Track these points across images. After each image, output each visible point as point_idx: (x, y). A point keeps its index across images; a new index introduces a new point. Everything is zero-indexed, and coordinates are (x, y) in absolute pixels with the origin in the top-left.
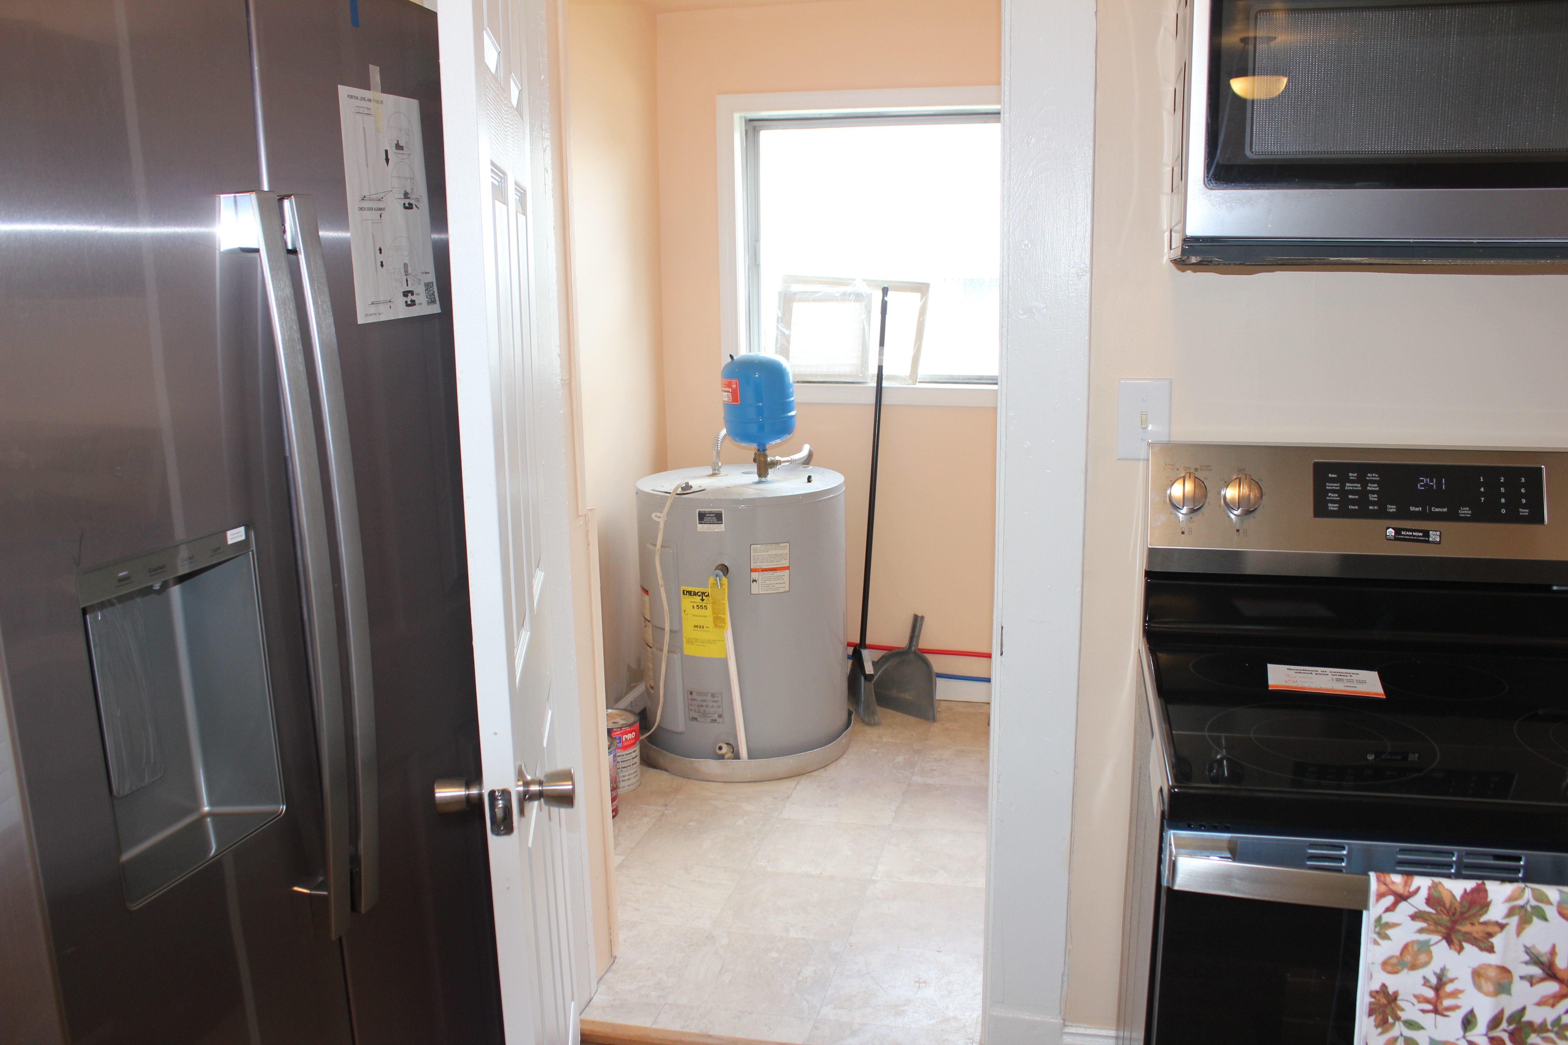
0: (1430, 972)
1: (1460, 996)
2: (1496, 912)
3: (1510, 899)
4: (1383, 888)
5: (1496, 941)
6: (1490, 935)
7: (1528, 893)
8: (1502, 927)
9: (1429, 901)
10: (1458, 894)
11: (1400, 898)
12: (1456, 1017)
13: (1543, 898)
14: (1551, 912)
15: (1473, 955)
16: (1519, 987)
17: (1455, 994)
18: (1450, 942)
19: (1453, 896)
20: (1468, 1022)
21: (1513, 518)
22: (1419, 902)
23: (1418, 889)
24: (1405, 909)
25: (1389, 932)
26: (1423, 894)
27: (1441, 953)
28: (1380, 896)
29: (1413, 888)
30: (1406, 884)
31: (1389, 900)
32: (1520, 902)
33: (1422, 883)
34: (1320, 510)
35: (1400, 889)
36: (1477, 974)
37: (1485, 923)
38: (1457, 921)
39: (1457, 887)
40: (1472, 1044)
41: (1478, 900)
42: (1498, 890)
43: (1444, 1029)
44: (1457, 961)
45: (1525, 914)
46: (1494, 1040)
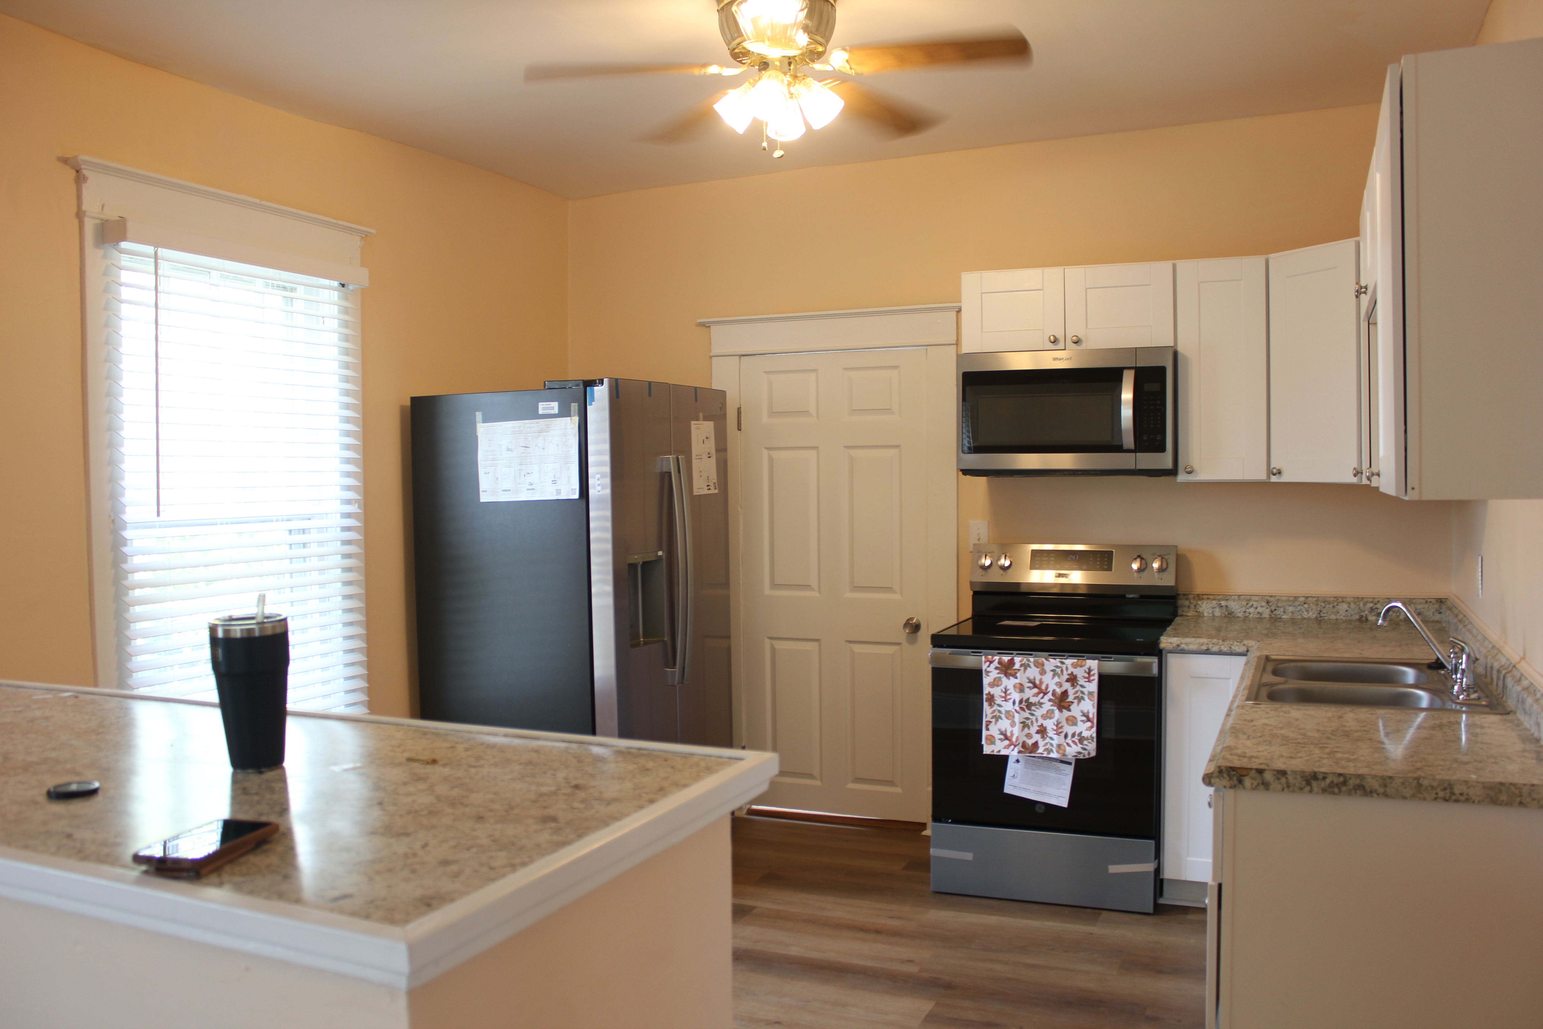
0: (1002, 687)
1: (1011, 694)
2: (1017, 666)
3: (1021, 661)
4: (986, 660)
5: (1018, 675)
6: (1016, 673)
7: (1025, 659)
8: (1019, 670)
9: (1000, 662)
10: (1006, 660)
11: (991, 662)
12: (1011, 702)
13: (1029, 661)
14: (1032, 665)
15: (1013, 681)
16: (1027, 690)
17: (1010, 694)
18: (1006, 677)
20: (1014, 703)
21: (1101, 568)
22: (996, 664)
24: (993, 666)
25: (989, 674)
26: (997, 661)
27: (1004, 679)
28: (986, 662)
29: (994, 659)
30: (992, 658)
31: (988, 663)
32: (1023, 662)
33: (997, 658)
34: (1033, 567)
35: (990, 660)
36: (1015, 687)
37: (1014, 670)
38: (1007, 669)
39: (1006, 658)
40: (1016, 710)
41: (1011, 662)
42: (1017, 660)
43: (1008, 706)
44: (1009, 683)
45: (1025, 666)
46: (1021, 708)
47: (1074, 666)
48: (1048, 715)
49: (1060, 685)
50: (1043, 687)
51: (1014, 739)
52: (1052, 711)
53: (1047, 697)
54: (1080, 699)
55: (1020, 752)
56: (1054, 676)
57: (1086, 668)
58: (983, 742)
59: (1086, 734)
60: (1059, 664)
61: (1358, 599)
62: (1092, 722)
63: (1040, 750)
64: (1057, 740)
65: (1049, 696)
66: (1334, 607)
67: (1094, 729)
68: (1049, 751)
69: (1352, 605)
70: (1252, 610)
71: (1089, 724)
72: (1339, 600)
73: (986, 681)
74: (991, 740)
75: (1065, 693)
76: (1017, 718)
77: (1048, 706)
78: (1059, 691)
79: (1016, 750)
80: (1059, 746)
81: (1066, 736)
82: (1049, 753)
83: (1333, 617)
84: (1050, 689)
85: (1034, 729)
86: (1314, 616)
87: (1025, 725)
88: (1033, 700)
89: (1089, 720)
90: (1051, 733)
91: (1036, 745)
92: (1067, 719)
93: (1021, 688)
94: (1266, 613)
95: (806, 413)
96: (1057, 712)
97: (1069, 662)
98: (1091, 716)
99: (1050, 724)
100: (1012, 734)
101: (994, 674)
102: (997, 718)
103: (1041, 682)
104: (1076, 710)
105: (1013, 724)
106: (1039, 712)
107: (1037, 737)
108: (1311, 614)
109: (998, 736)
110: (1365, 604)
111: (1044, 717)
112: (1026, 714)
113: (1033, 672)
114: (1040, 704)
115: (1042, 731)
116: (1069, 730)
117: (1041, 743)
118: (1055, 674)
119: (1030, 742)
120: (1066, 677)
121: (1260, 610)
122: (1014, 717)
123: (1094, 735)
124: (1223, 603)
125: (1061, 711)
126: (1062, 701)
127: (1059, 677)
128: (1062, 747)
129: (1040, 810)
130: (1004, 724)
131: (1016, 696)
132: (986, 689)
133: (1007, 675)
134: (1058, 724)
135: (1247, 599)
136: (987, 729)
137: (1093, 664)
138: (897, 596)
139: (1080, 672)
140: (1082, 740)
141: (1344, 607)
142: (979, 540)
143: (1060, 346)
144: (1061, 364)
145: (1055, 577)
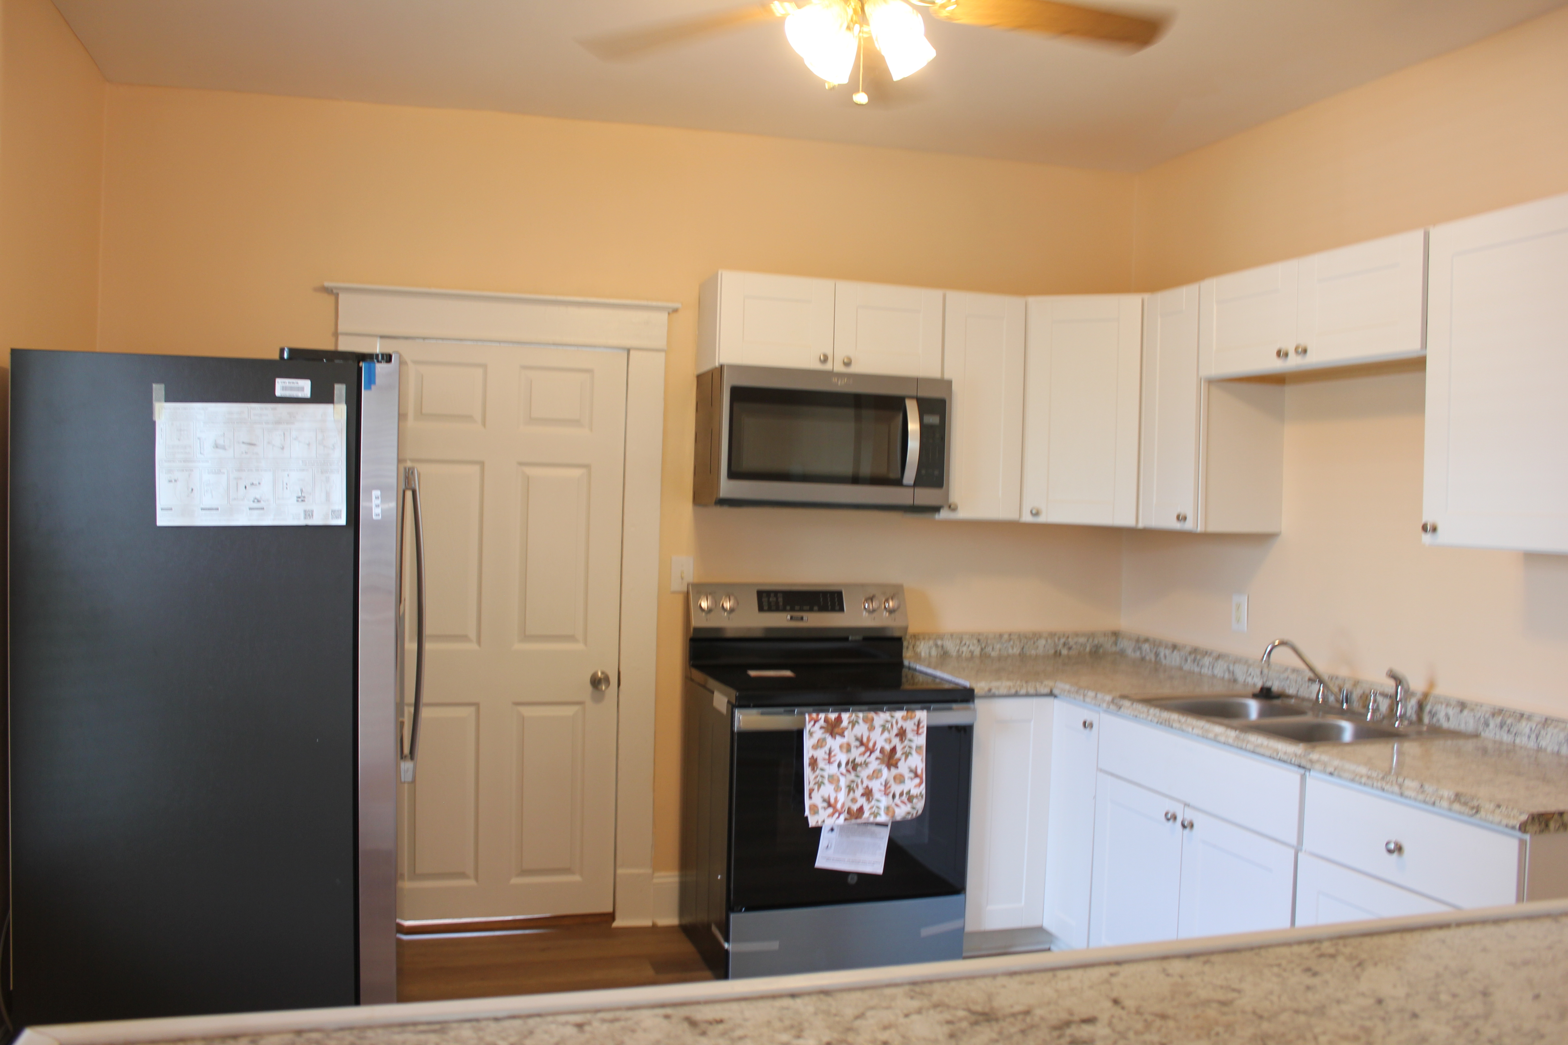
0: (826, 749)
1: (837, 756)
2: (845, 723)
3: (848, 718)
4: (810, 719)
5: (846, 733)
6: (844, 732)
7: (854, 716)
8: (847, 728)
9: (825, 721)
10: (833, 719)
11: (815, 721)
12: (836, 764)
13: (857, 717)
14: (861, 721)
15: (839, 740)
16: (853, 750)
17: (835, 755)
18: (832, 736)
20: (839, 765)
21: (833, 610)
22: (822, 722)
23: (821, 718)
24: (818, 725)
25: (812, 735)
26: (823, 720)
27: (829, 740)
28: (809, 722)
29: (818, 718)
30: (817, 716)
31: (812, 723)
32: (851, 719)
33: (822, 716)
34: (761, 609)
35: (815, 718)
36: (841, 747)
37: (842, 728)
38: (833, 729)
39: (833, 716)
40: (842, 774)
41: (839, 720)
42: (845, 716)
43: (833, 769)
44: (834, 743)
45: (853, 723)
46: (848, 771)
47: (904, 719)
48: (876, 775)
49: (889, 741)
50: (871, 745)
51: (839, 806)
52: (880, 771)
53: (873, 756)
54: (907, 755)
55: (846, 819)
56: (883, 732)
57: (916, 720)
58: (807, 813)
59: (914, 792)
60: (889, 718)
61: (1052, 635)
62: (921, 779)
63: (866, 814)
64: (884, 801)
65: (877, 753)
66: (1034, 643)
67: (924, 785)
68: (876, 815)
69: (1049, 641)
70: (965, 649)
71: (917, 781)
72: (1035, 636)
73: (808, 743)
74: (815, 810)
75: (894, 750)
76: (843, 782)
77: (874, 764)
78: (888, 748)
79: (842, 817)
80: (888, 809)
81: (894, 796)
82: (875, 816)
83: (1033, 652)
84: (878, 747)
85: (860, 791)
86: (1018, 652)
87: (850, 789)
88: (859, 760)
89: (916, 775)
90: (877, 795)
91: (861, 810)
92: (895, 778)
93: (848, 748)
94: (977, 652)
95: (468, 418)
96: (885, 771)
97: (899, 715)
98: (919, 772)
99: (876, 786)
100: (836, 800)
101: (818, 734)
102: (819, 784)
103: (869, 739)
104: (903, 768)
105: (838, 789)
106: (864, 773)
107: (862, 801)
108: (1015, 650)
109: (821, 805)
110: (1059, 639)
111: (870, 778)
112: (852, 776)
113: (861, 729)
114: (866, 764)
115: (868, 794)
116: (897, 789)
117: (866, 808)
118: (884, 729)
119: (855, 807)
120: (895, 731)
121: (971, 648)
122: (839, 781)
123: (924, 792)
124: (939, 643)
125: (889, 768)
126: (890, 759)
127: (889, 732)
128: (891, 809)
129: (852, 880)
130: (827, 790)
131: (843, 758)
132: (808, 753)
133: (833, 734)
134: (886, 785)
135: (960, 638)
136: (810, 797)
137: (922, 715)
138: (579, 646)
139: (909, 726)
140: (910, 799)
141: (1042, 642)
142: (682, 579)
143: (828, 367)
144: (840, 386)
145: (787, 620)
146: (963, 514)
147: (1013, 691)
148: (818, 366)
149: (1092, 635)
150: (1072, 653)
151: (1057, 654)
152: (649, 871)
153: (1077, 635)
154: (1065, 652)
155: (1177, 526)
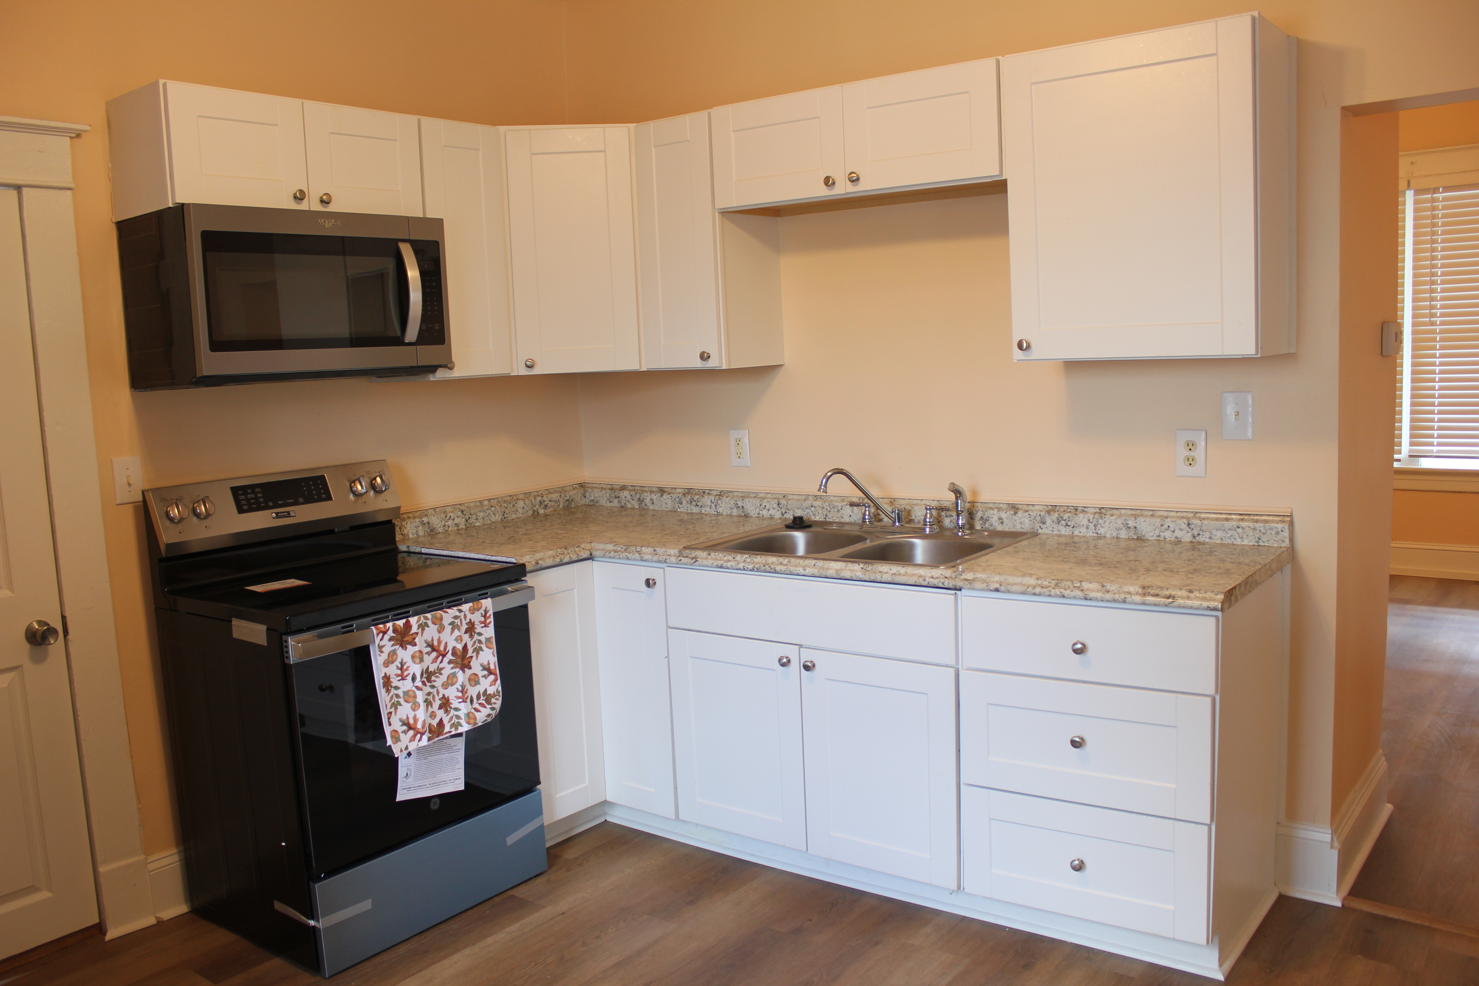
0: (397, 663)
1: (409, 669)
2: (414, 629)
3: (418, 622)
4: (378, 631)
5: (416, 641)
6: (414, 639)
7: (422, 618)
8: (417, 633)
9: (394, 631)
11: (385, 633)
12: (410, 678)
13: (427, 619)
14: (430, 623)
15: (411, 649)
16: (425, 657)
17: (407, 669)
18: (402, 647)
19: (400, 626)
20: (414, 679)
21: (320, 500)
22: (390, 633)
23: (389, 628)
24: (387, 637)
25: (383, 649)
26: (391, 629)
27: (400, 652)
28: (378, 634)
29: (387, 628)
30: (385, 627)
31: (381, 635)
32: (420, 622)
33: (389, 625)
34: (241, 511)
35: (383, 629)
36: (413, 657)
37: (412, 634)
38: (403, 638)
39: (401, 623)
40: (418, 688)
41: (408, 625)
42: (413, 620)
43: (407, 685)
44: (405, 654)
45: (423, 627)
46: (424, 683)
47: (472, 611)
48: (451, 680)
49: (459, 639)
50: (442, 648)
51: (419, 726)
52: (454, 675)
53: (446, 660)
54: (478, 650)
55: (429, 739)
56: (453, 630)
57: (482, 611)
58: (389, 742)
59: (491, 690)
60: (458, 614)
61: (528, 494)
62: (495, 674)
63: (447, 729)
64: (464, 708)
65: (449, 656)
66: (514, 506)
67: (499, 681)
68: (456, 726)
69: (527, 502)
70: (450, 523)
71: (492, 677)
72: (512, 499)
73: (378, 661)
74: (395, 736)
75: (465, 647)
76: (420, 697)
77: (448, 669)
78: (460, 647)
79: (425, 738)
80: (468, 715)
81: (472, 701)
82: (457, 729)
84: (450, 648)
85: (437, 703)
86: (500, 518)
87: (428, 703)
88: (432, 668)
89: (491, 673)
90: (455, 703)
91: (441, 723)
92: (470, 680)
93: (419, 657)
96: (460, 675)
97: (465, 607)
98: (492, 667)
99: (452, 693)
100: (416, 720)
101: (388, 647)
102: (396, 705)
103: (439, 642)
104: (476, 666)
105: (415, 707)
106: (439, 681)
107: (440, 714)
108: (497, 516)
109: (401, 729)
110: (535, 498)
111: (445, 686)
112: (427, 689)
113: (431, 632)
114: (440, 670)
115: (445, 704)
116: (473, 691)
117: (446, 720)
118: (454, 626)
119: (435, 723)
120: (465, 627)
121: (457, 521)
122: (415, 697)
123: (500, 689)
124: (425, 520)
125: (464, 671)
126: (462, 660)
127: (459, 630)
128: (471, 715)
129: (435, 806)
130: (405, 710)
131: (416, 669)
132: (379, 672)
133: (403, 646)
134: (463, 691)
136: (390, 724)
137: (487, 603)
139: (477, 617)
140: (488, 698)
141: (521, 504)
142: (129, 485)
143: (304, 206)
144: (328, 228)
145: (274, 518)
146: (458, 372)
147: (558, 560)
148: (293, 205)
149: (562, 490)
150: (548, 511)
151: (535, 514)
152: (143, 857)
153: (549, 491)
154: (541, 511)
155: (699, 364)
